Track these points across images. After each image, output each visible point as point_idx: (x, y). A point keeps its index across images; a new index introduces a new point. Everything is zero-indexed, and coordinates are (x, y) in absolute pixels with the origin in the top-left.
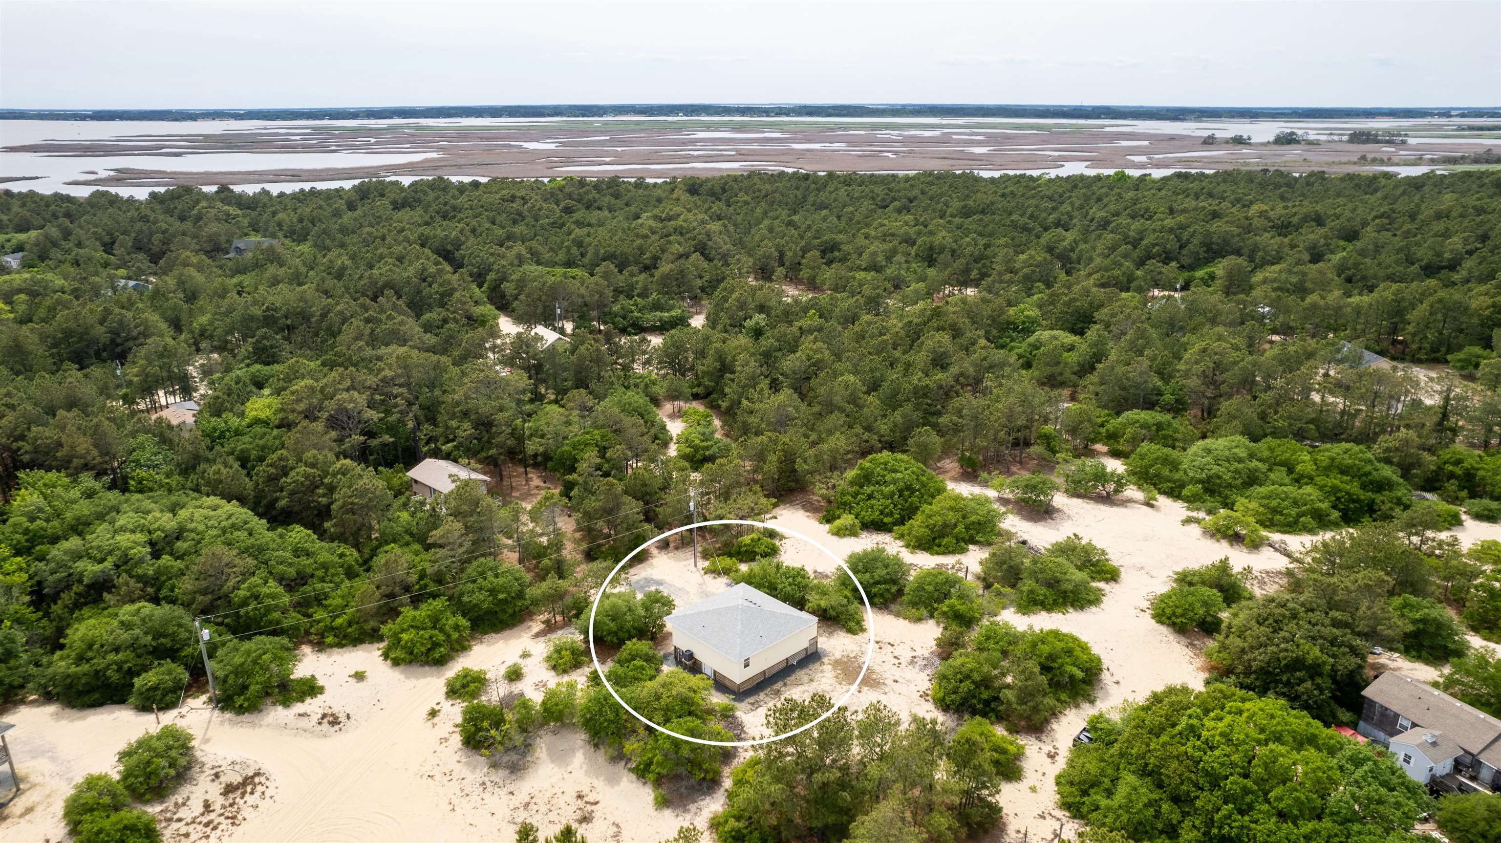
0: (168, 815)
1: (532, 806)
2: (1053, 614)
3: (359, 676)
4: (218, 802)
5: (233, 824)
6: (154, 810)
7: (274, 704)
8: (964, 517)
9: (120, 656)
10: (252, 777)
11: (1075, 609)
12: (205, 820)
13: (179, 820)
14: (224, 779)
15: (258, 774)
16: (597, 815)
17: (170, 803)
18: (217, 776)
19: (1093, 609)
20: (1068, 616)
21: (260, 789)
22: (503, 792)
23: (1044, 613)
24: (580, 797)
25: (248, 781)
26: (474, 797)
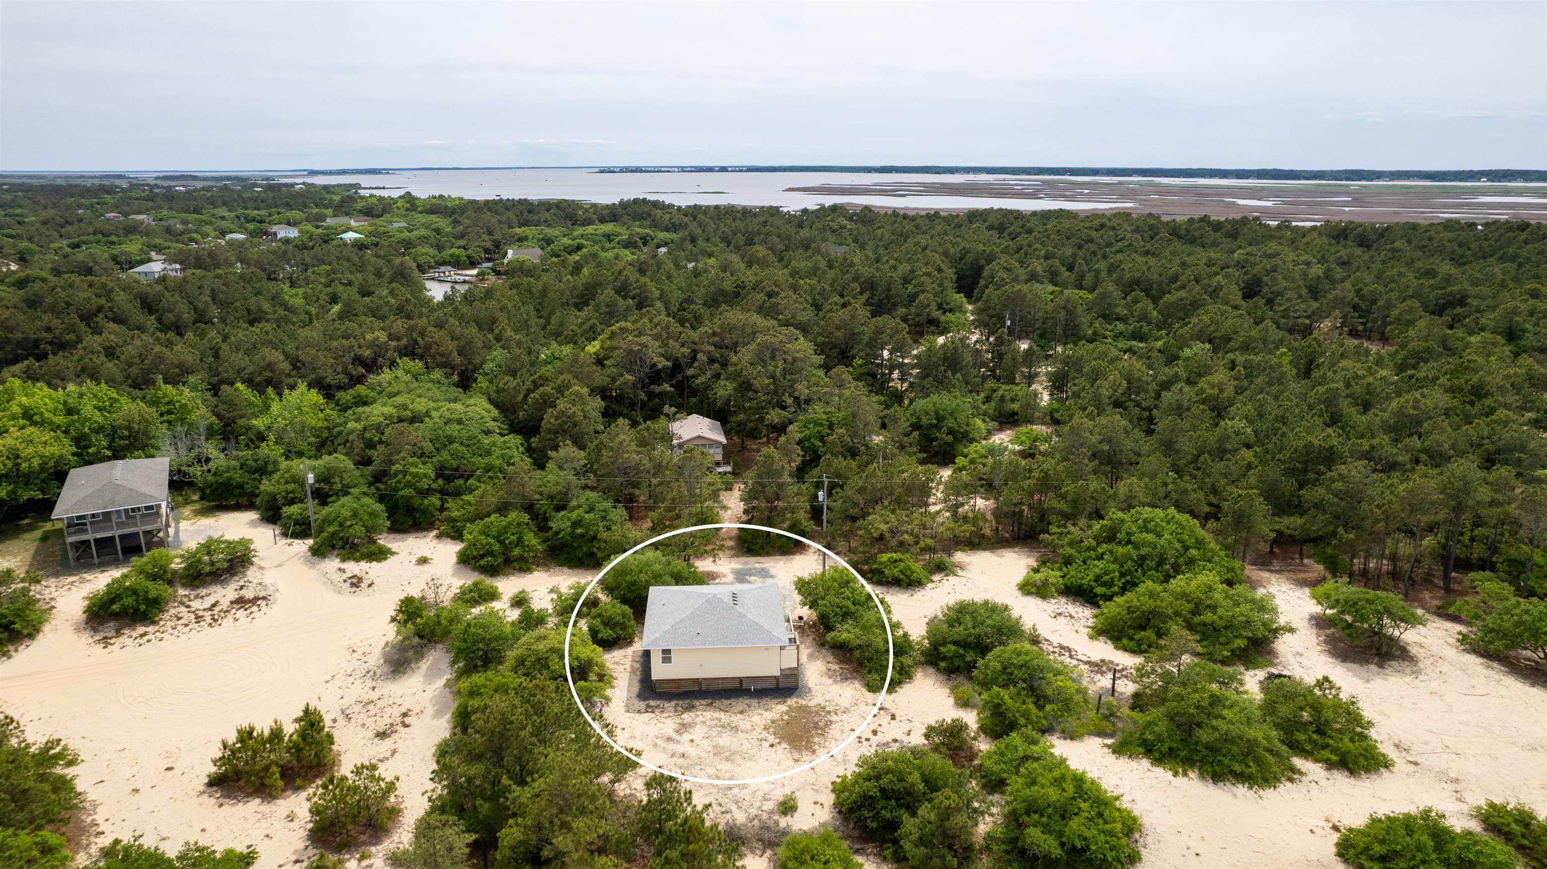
0: (185, 600)
1: (371, 707)
2: (1159, 771)
3: (423, 561)
4: (225, 604)
5: (210, 624)
6: (182, 592)
7: (337, 556)
8: (1195, 612)
9: (291, 487)
10: (259, 599)
11: (1202, 776)
12: (200, 613)
13: (188, 607)
14: (243, 592)
15: (264, 598)
16: (395, 736)
17: (194, 593)
18: (242, 588)
19: (1241, 790)
20: (1181, 781)
21: (255, 609)
22: (370, 684)
23: (1145, 763)
24: (405, 715)
25: (254, 601)
26: (351, 679)
